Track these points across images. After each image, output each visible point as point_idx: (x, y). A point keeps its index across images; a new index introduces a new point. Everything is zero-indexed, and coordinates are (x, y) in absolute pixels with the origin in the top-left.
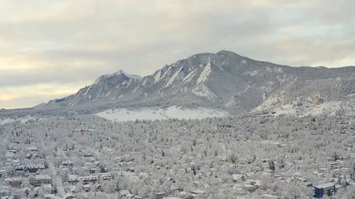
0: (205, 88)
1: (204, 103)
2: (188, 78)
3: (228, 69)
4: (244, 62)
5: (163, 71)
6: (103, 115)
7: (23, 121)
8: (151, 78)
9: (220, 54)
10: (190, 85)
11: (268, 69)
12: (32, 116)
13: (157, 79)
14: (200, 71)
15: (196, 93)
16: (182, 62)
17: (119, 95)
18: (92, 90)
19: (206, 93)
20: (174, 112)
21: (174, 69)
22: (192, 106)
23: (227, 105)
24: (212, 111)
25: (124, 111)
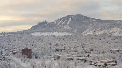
0: (68, 26)
1: (67, 31)
2: (64, 23)
3: (77, 20)
4: (84, 18)
5: (57, 21)
6: (33, 34)
7: (6, 35)
8: (53, 23)
9: (77, 15)
10: (64, 25)
11: (91, 20)
12: (10, 34)
13: (55, 23)
14: (68, 20)
15: (65, 28)
16: (63, 17)
17: (42, 28)
19: (68, 28)
20: (56, 34)
21: (61, 20)
22: (62, 32)
23: (74, 32)
24: (68, 33)
25: (40, 33)
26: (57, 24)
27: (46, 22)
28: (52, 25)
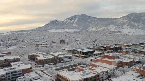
0: (76, 24)
1: (75, 28)
2: (72, 22)
3: (82, 19)
4: (87, 17)
5: (66, 20)
6: (49, 31)
7: (29, 32)
8: (63, 21)
9: (81, 15)
10: (72, 23)
11: (93, 19)
12: (31, 31)
13: (65, 22)
14: (75, 19)
15: (74, 25)
16: (71, 17)
17: (55, 26)
18: (48, 25)
19: (76, 25)
20: (67, 30)
21: (69, 19)
22: (71, 29)
23: (81, 28)
24: (76, 30)
25: (54, 30)
26: (66, 22)
27: (57, 21)
28: (62, 23)
